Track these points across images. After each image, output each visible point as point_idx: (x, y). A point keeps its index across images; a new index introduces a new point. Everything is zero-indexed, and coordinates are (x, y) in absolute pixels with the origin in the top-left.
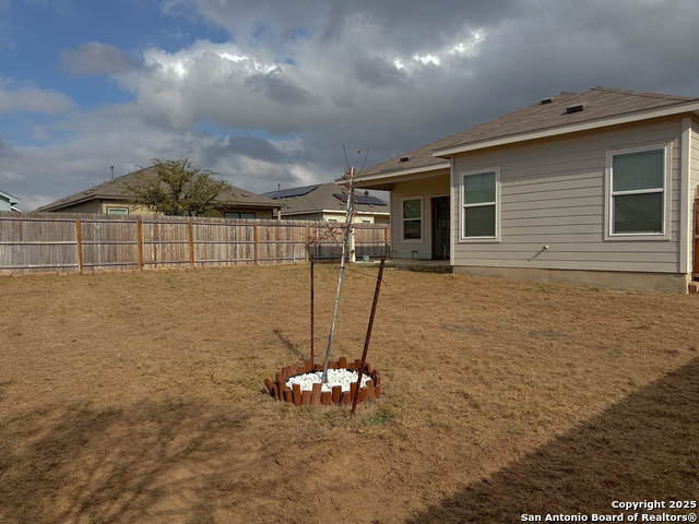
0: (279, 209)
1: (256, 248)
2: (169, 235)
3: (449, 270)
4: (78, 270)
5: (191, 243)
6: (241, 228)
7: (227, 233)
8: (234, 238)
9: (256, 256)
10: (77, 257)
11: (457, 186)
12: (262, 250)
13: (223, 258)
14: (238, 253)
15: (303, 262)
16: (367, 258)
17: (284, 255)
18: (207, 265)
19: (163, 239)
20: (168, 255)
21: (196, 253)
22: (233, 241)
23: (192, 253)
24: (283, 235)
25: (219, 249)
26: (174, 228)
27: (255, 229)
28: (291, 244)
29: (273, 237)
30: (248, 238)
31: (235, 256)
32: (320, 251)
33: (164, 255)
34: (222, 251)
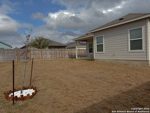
0: (66, 46)
1: (57, 55)
2: (37, 53)
3: (94, 60)
4: (17, 61)
5: (42, 55)
6: (53, 51)
7: (50, 52)
8: (52, 53)
9: (57, 57)
10: (17, 58)
11: (95, 40)
12: (58, 56)
13: (49, 58)
14: (53, 56)
15: (68, 58)
16: (80, 57)
17: (63, 57)
18: (46, 59)
19: (35, 54)
20: (37, 57)
21: (43, 57)
22: (51, 54)
23: (42, 57)
24: (63, 52)
25: (48, 56)
26: (38, 51)
27: (56, 51)
28: (65, 54)
29: (61, 53)
30: (55, 53)
31: (52, 57)
32: (72, 56)
33: (36, 57)
34: (49, 56)
